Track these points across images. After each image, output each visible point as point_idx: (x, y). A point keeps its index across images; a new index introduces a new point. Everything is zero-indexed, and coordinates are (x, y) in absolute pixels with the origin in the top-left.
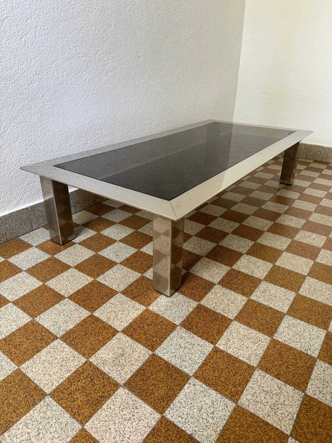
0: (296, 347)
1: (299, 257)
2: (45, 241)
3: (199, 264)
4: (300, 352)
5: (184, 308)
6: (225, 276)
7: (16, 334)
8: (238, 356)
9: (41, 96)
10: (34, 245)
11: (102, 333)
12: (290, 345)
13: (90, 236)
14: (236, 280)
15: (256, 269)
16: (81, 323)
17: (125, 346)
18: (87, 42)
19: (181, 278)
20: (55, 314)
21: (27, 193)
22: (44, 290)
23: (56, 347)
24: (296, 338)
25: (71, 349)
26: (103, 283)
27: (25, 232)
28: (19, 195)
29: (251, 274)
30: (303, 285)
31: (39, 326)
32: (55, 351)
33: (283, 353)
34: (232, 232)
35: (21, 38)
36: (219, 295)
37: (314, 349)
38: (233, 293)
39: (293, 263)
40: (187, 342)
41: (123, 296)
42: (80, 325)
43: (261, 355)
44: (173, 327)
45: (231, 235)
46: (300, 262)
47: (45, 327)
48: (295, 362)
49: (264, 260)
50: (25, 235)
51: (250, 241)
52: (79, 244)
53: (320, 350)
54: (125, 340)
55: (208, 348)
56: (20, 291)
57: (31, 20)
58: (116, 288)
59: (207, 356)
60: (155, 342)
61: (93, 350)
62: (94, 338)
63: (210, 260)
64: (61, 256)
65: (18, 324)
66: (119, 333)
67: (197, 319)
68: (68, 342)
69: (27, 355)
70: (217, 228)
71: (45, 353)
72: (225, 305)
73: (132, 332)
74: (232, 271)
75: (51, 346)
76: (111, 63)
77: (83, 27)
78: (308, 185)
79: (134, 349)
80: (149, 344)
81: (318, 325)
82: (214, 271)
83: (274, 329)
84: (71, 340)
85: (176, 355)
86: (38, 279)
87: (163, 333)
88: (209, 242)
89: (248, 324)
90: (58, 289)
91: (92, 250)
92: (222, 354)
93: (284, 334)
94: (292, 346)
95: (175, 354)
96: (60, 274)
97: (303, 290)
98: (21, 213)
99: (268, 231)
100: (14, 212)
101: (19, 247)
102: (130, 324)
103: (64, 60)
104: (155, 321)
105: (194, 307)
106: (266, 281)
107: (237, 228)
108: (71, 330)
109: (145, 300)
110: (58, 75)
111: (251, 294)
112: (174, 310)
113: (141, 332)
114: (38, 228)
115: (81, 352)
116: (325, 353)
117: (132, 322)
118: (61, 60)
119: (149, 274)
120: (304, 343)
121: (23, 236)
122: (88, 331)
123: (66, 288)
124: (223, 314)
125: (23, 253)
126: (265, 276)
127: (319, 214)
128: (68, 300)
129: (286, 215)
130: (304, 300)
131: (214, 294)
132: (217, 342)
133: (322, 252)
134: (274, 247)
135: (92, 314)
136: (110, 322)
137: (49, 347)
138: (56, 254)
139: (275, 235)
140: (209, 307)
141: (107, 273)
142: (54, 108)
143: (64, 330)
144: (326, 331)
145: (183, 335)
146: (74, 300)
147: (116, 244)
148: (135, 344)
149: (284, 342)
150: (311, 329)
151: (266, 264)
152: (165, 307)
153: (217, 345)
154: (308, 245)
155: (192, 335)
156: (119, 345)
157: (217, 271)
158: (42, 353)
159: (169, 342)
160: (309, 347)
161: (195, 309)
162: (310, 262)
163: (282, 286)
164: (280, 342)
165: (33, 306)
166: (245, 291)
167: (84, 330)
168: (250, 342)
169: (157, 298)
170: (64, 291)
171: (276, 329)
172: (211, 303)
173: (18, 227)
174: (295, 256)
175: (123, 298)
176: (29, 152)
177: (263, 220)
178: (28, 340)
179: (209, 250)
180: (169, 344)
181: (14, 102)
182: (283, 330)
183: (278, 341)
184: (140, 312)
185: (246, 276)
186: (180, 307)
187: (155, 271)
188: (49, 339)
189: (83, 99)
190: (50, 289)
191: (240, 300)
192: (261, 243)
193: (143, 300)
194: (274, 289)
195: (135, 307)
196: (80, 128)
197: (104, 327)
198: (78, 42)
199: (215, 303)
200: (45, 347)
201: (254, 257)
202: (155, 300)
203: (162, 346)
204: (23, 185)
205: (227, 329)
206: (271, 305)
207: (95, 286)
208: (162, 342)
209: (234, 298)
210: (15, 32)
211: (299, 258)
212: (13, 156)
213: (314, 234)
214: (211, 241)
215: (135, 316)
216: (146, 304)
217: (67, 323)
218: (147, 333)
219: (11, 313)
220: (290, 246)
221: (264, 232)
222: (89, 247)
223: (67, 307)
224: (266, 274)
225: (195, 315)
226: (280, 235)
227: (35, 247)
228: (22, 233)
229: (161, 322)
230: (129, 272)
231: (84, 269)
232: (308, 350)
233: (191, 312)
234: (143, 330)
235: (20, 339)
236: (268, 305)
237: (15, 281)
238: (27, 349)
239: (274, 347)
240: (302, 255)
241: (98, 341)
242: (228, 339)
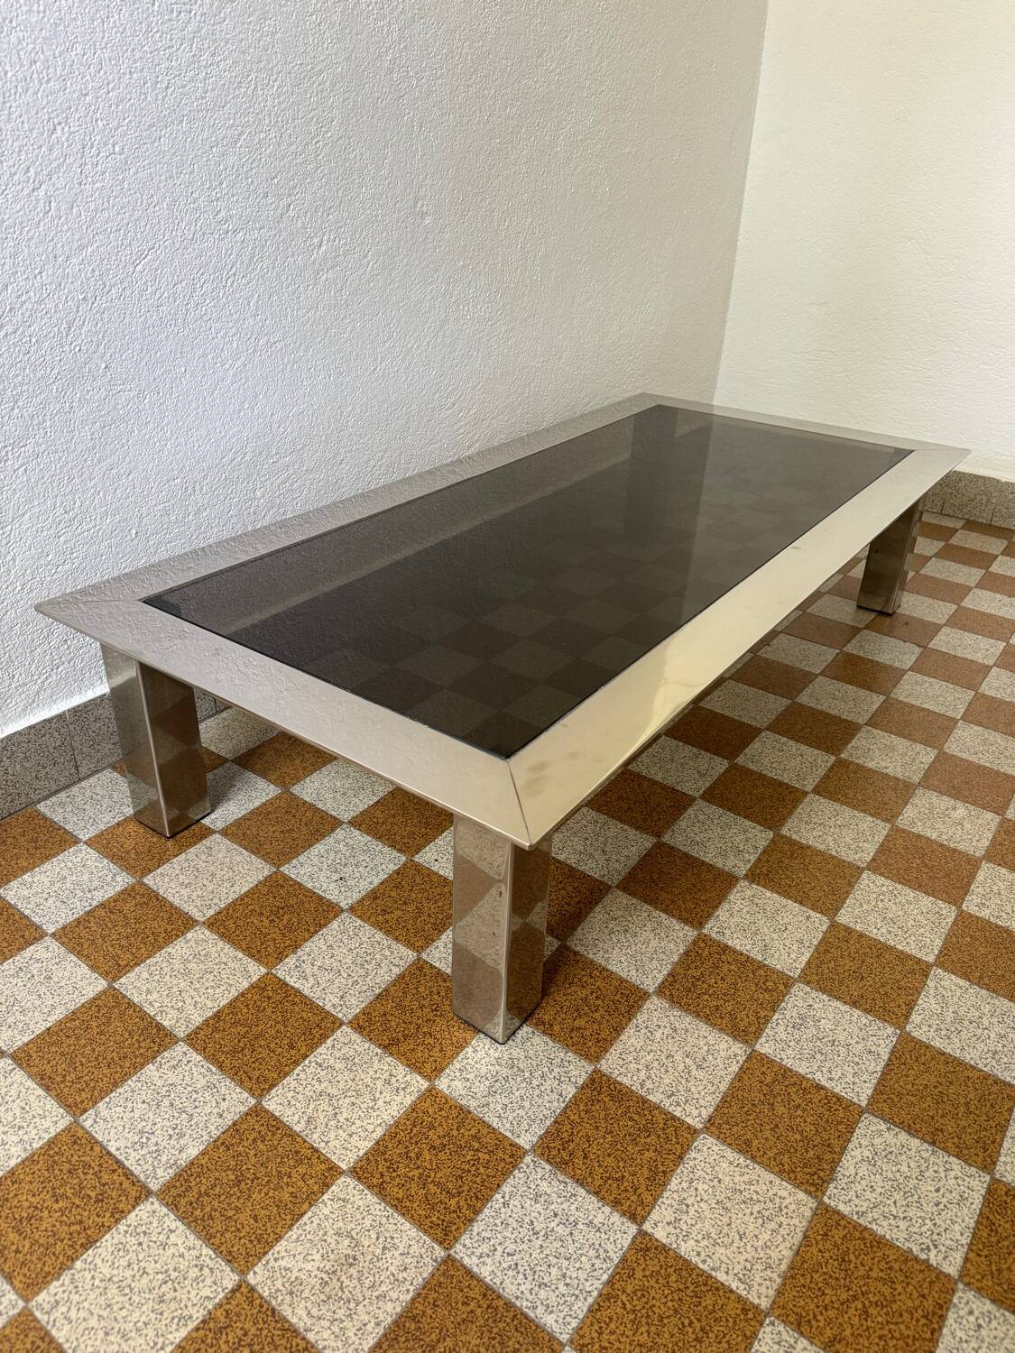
0: (893, 1236)
1: (910, 894)
2: (116, 820)
3: (598, 916)
4: (907, 1257)
5: (547, 1085)
6: (680, 962)
7: (22, 1176)
8: (713, 1269)
9: (103, 365)
10: (84, 836)
11: (290, 1177)
12: (875, 1227)
13: (257, 803)
14: (713, 981)
15: (775, 936)
16: (223, 1137)
17: (359, 1227)
18: (252, 182)
19: (541, 970)
20: (144, 1102)
21: (61, 668)
22: (111, 1006)
23: (144, 1228)
24: (895, 1203)
25: (192, 1237)
26: (296, 986)
27: (54, 788)
28: (36, 677)
29: (760, 958)
30: (920, 1002)
31: (92, 1149)
32: (140, 1244)
33: (852, 1257)
34: (705, 792)
35: (33, 189)
36: (658, 1035)
37: (948, 1243)
38: (704, 1029)
39: (891, 915)
40: (556, 1215)
41: (355, 1037)
42: (223, 1143)
43: (784, 1267)
44: (512, 1156)
45: (700, 803)
46: (915, 912)
47: (113, 1150)
48: (887, 1291)
49: (801, 903)
50: (54, 799)
51: (758, 827)
52: (225, 832)
53: (966, 1247)
54: (361, 1203)
55: (619, 1236)
56: (36, 1014)
57: (67, 129)
58: (334, 1005)
59: (617, 1266)
60: (455, 1212)
61: (259, 1242)
62: (263, 1195)
63: (634, 901)
64: (167, 880)
65: (26, 1138)
66: (343, 1179)
67: (587, 1129)
68: (182, 1209)
69: (54, 1258)
70: (658, 778)
71: (110, 1250)
72: (676, 1074)
73: (382, 1175)
74: (703, 945)
75: (129, 1226)
76: (328, 241)
77: (240, 135)
78: (947, 617)
79: (389, 1240)
80: (434, 1219)
81: (965, 1152)
82: (646, 942)
83: (825, 1166)
84: (191, 1203)
85: (520, 1263)
86: (94, 968)
87: (478, 1180)
88: (631, 832)
89: (744, 1148)
90: (156, 1005)
91: (262, 857)
92: (662, 1259)
93: (859, 1187)
94: (880, 1231)
95: (515, 1257)
96: (161, 948)
97: (919, 1018)
98: (42, 732)
99: (816, 791)
100: (19, 733)
101: (36, 842)
102: (377, 1143)
103: (177, 245)
104: (455, 1133)
105: (581, 1082)
106: (808, 983)
107: (719, 779)
108: (192, 1163)
109: (426, 1055)
110: (157, 296)
111: (758, 1034)
112: (517, 1094)
113: (410, 1175)
114: (97, 772)
115: (223, 1248)
116: (983, 1259)
117: (382, 1139)
118: (166, 248)
119: (440, 955)
120: (920, 1221)
121: (48, 802)
122: (244, 1168)
123: (180, 1004)
124: (670, 1109)
125: (47, 866)
126: (803, 965)
127: (976, 728)
128: (185, 1049)
129: (875, 731)
130: (923, 1059)
131: (643, 1031)
132: (649, 1214)
133: (986, 872)
134: (834, 853)
135: (259, 1103)
136: (315, 1136)
137: (122, 1227)
138: (150, 871)
139: (837, 806)
140: (626, 1081)
141: (308, 946)
142: (146, 401)
143: (172, 1162)
144: (988, 1178)
145: (544, 1186)
146: (202, 1051)
147: (340, 833)
148: (391, 1221)
149: (855, 1217)
150: (941, 1169)
151: (808, 918)
152: (487, 1083)
153: (647, 1227)
154: (942, 845)
155: (572, 1187)
156: (341, 1224)
157: (654, 943)
158: (99, 1250)
159: (498, 1212)
160: (935, 1237)
161: (583, 1088)
162: (944, 912)
163: (855, 1004)
164: (843, 1217)
165: (75, 1069)
166: (742, 1020)
167: (233, 1163)
168: (752, 1214)
169: (462, 1048)
170: (173, 1013)
171: (835, 1163)
172: (632, 1066)
173: (34, 774)
174: (899, 887)
175: (355, 1046)
176: (66, 542)
177: (803, 747)
178: (57, 1201)
179: (633, 862)
180: (498, 1222)
181: (14, 393)
182: (853, 1172)
183: (838, 1213)
184: (408, 1101)
185: (745, 962)
186: (535, 1083)
187: (458, 941)
188: (123, 1198)
189: (239, 363)
190: (131, 1004)
191: (723, 1054)
192: (794, 837)
193: (419, 1055)
194: (831, 1016)
195: (393, 1080)
196: (231, 456)
197: (297, 1152)
198: (221, 184)
199: (647, 1067)
200: (110, 1228)
201: (772, 890)
202: (458, 1054)
203: (476, 1228)
204: (46, 647)
205: (681, 1167)
206: (818, 1076)
207: (269, 998)
208: (477, 1212)
209: (706, 1048)
210: (13, 170)
211: (912, 895)
212: (14, 560)
213: (959, 804)
214: (636, 829)
215: (395, 1113)
216: (428, 1067)
217: (181, 1135)
218: (430, 1180)
219: (7, 1098)
220: (883, 849)
221: (806, 793)
222: (255, 847)
223: (181, 1076)
224: (808, 955)
225: (583, 1114)
226: (854, 807)
227: (86, 843)
228: (48, 793)
229: (474, 1137)
230: (379, 943)
231: (238, 932)
232: (932, 1247)
233: (570, 1101)
234: (419, 1167)
235: (34, 1196)
236: (809, 1076)
237: (21, 975)
238: (54, 1236)
239: (826, 1235)
240: (919, 886)
241: (278, 1206)
242: (682, 1201)
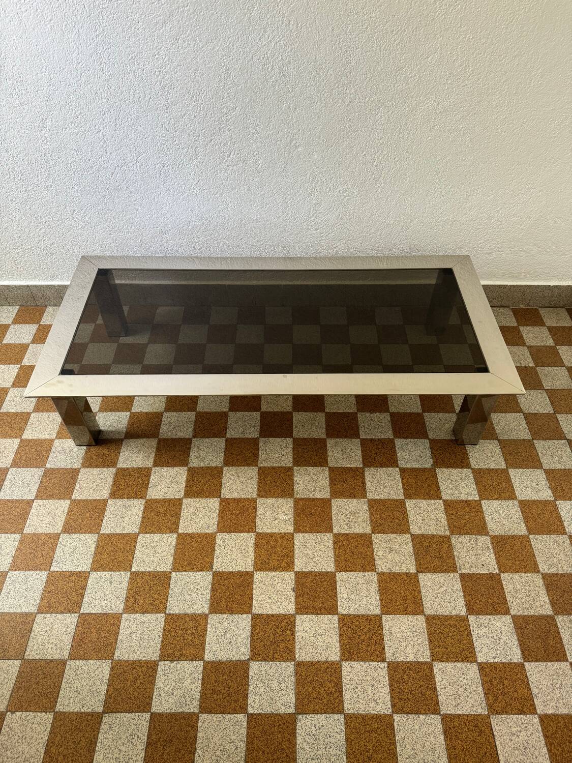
3: (142, 441)
5: (68, 461)
6: (134, 468)
11: (15, 430)
12: (58, 548)
13: (137, 342)
14: (132, 479)
15: (163, 487)
16: (19, 413)
17: (8, 449)
18: (191, 131)
24: (68, 550)
29: (149, 486)
30: (157, 535)
31: (5, 395)
33: (46, 545)
35: (98, 132)
36: (101, 476)
37: (61, 566)
38: (110, 485)
40: (30, 482)
44: (42, 465)
45: (223, 440)
46: (205, 520)
49: (186, 487)
51: (222, 460)
53: (61, 570)
54: (14, 446)
55: (30, 496)
60: (21, 463)
62: (8, 429)
66: (19, 439)
70: (230, 423)
72: (88, 486)
73: (23, 445)
74: (146, 470)
79: (8, 456)
80: (17, 460)
81: (96, 562)
83: (74, 531)
85: (13, 482)
87: (31, 463)
88: (191, 430)
89: (71, 511)
92: (28, 507)
93: (70, 540)
97: (149, 537)
104: (43, 451)
105: (73, 467)
107: (244, 438)
108: (10, 413)
111: (115, 498)
112: (61, 457)
113: (26, 450)
116: (59, 575)
117: (34, 439)
120: (65, 557)
122: (13, 421)
124: (75, 490)
126: (154, 499)
130: (129, 542)
131: (100, 472)
132: (39, 499)
135: (32, 413)
136: (28, 428)
140: (80, 477)
143: (9, 409)
145: (36, 476)
148: (13, 453)
152: (62, 449)
153: (35, 501)
155: (39, 481)
156: (7, 446)
157: (139, 459)
159: (25, 471)
168: (50, 520)
169: (69, 438)
172: (86, 475)
175: (58, 419)
179: (174, 437)
180: (22, 472)
182: (75, 538)
184: (48, 438)
186: (67, 458)
191: (102, 493)
195: (52, 431)
197: (22, 427)
199: (87, 479)
202: (66, 439)
203: (19, 469)
205: (57, 500)
208: (23, 467)
209: (102, 489)
213: (291, 515)
214: (194, 430)
215: (42, 437)
216: (60, 435)
217: (15, 406)
218: (27, 454)
221: (256, 466)
225: (63, 473)
229: (44, 455)
233: (66, 468)
234: (29, 450)
241: (6, 433)
242: (46, 505)
